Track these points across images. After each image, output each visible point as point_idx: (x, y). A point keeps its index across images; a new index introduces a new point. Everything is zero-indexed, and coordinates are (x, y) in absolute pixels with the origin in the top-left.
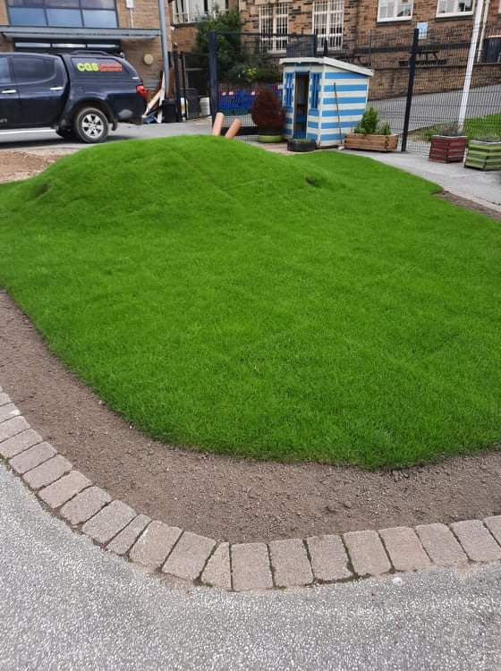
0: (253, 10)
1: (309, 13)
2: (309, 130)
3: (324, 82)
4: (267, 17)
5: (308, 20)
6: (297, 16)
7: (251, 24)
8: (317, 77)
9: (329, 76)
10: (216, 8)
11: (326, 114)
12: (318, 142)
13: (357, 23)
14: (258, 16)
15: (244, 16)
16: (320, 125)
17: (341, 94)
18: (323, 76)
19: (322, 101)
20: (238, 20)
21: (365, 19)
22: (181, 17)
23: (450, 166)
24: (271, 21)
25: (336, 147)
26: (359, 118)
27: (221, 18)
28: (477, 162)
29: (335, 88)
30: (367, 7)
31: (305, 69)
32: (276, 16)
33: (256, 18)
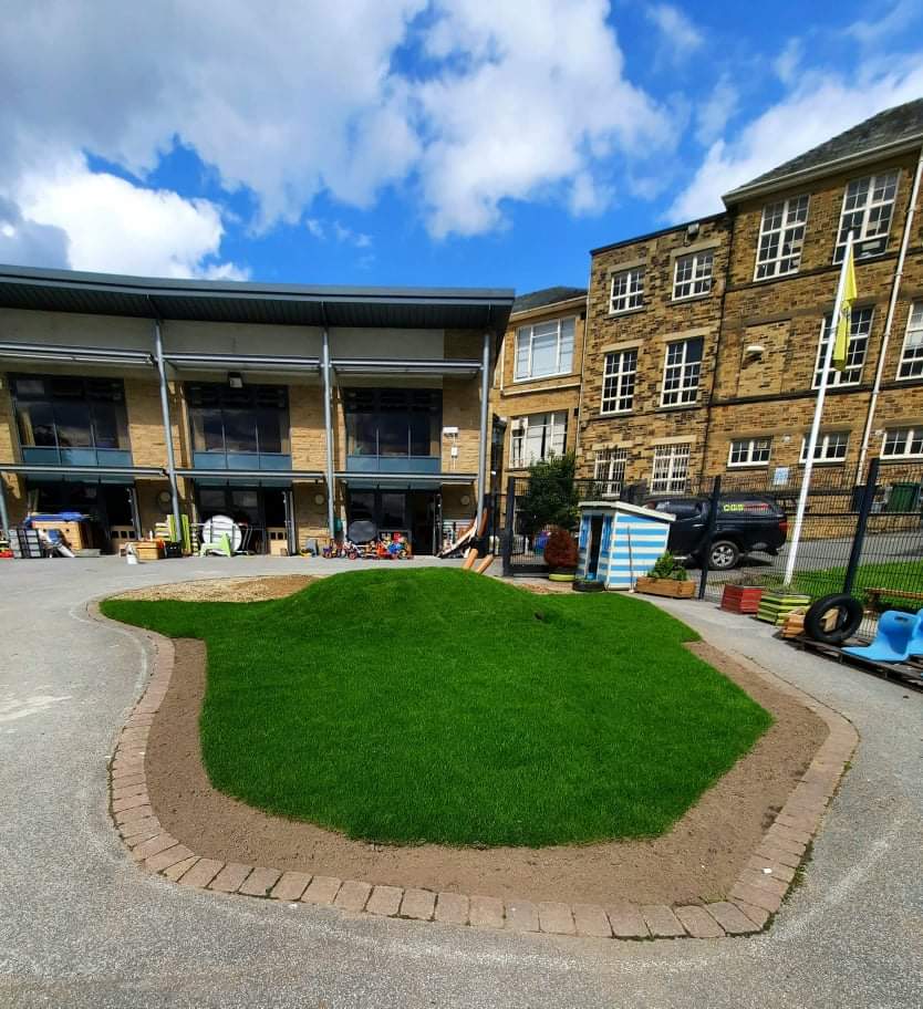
0: (589, 456)
1: (650, 459)
2: (599, 571)
3: (616, 525)
4: (604, 461)
5: (647, 465)
6: (636, 461)
7: (586, 469)
8: (610, 520)
9: (620, 519)
10: (552, 454)
11: (617, 556)
12: (606, 584)
13: (703, 468)
14: (594, 460)
15: (579, 461)
16: (610, 567)
17: (634, 538)
18: (616, 519)
19: (613, 544)
20: (573, 463)
21: (714, 463)
22: (517, 462)
23: (741, 616)
24: (608, 465)
25: (627, 590)
26: (652, 562)
27: (555, 464)
28: (769, 615)
29: (628, 532)
30: (717, 452)
31: (600, 512)
32: (613, 461)
33: (592, 463)
